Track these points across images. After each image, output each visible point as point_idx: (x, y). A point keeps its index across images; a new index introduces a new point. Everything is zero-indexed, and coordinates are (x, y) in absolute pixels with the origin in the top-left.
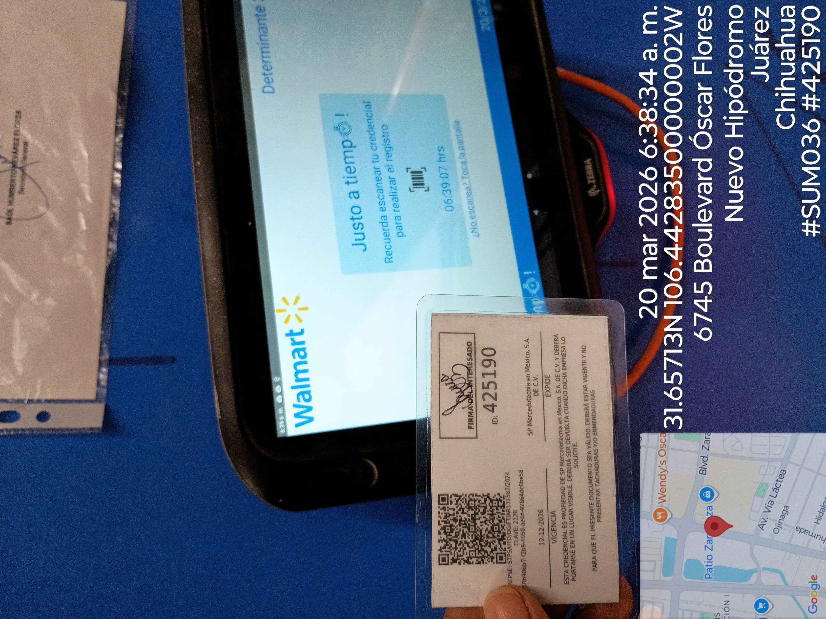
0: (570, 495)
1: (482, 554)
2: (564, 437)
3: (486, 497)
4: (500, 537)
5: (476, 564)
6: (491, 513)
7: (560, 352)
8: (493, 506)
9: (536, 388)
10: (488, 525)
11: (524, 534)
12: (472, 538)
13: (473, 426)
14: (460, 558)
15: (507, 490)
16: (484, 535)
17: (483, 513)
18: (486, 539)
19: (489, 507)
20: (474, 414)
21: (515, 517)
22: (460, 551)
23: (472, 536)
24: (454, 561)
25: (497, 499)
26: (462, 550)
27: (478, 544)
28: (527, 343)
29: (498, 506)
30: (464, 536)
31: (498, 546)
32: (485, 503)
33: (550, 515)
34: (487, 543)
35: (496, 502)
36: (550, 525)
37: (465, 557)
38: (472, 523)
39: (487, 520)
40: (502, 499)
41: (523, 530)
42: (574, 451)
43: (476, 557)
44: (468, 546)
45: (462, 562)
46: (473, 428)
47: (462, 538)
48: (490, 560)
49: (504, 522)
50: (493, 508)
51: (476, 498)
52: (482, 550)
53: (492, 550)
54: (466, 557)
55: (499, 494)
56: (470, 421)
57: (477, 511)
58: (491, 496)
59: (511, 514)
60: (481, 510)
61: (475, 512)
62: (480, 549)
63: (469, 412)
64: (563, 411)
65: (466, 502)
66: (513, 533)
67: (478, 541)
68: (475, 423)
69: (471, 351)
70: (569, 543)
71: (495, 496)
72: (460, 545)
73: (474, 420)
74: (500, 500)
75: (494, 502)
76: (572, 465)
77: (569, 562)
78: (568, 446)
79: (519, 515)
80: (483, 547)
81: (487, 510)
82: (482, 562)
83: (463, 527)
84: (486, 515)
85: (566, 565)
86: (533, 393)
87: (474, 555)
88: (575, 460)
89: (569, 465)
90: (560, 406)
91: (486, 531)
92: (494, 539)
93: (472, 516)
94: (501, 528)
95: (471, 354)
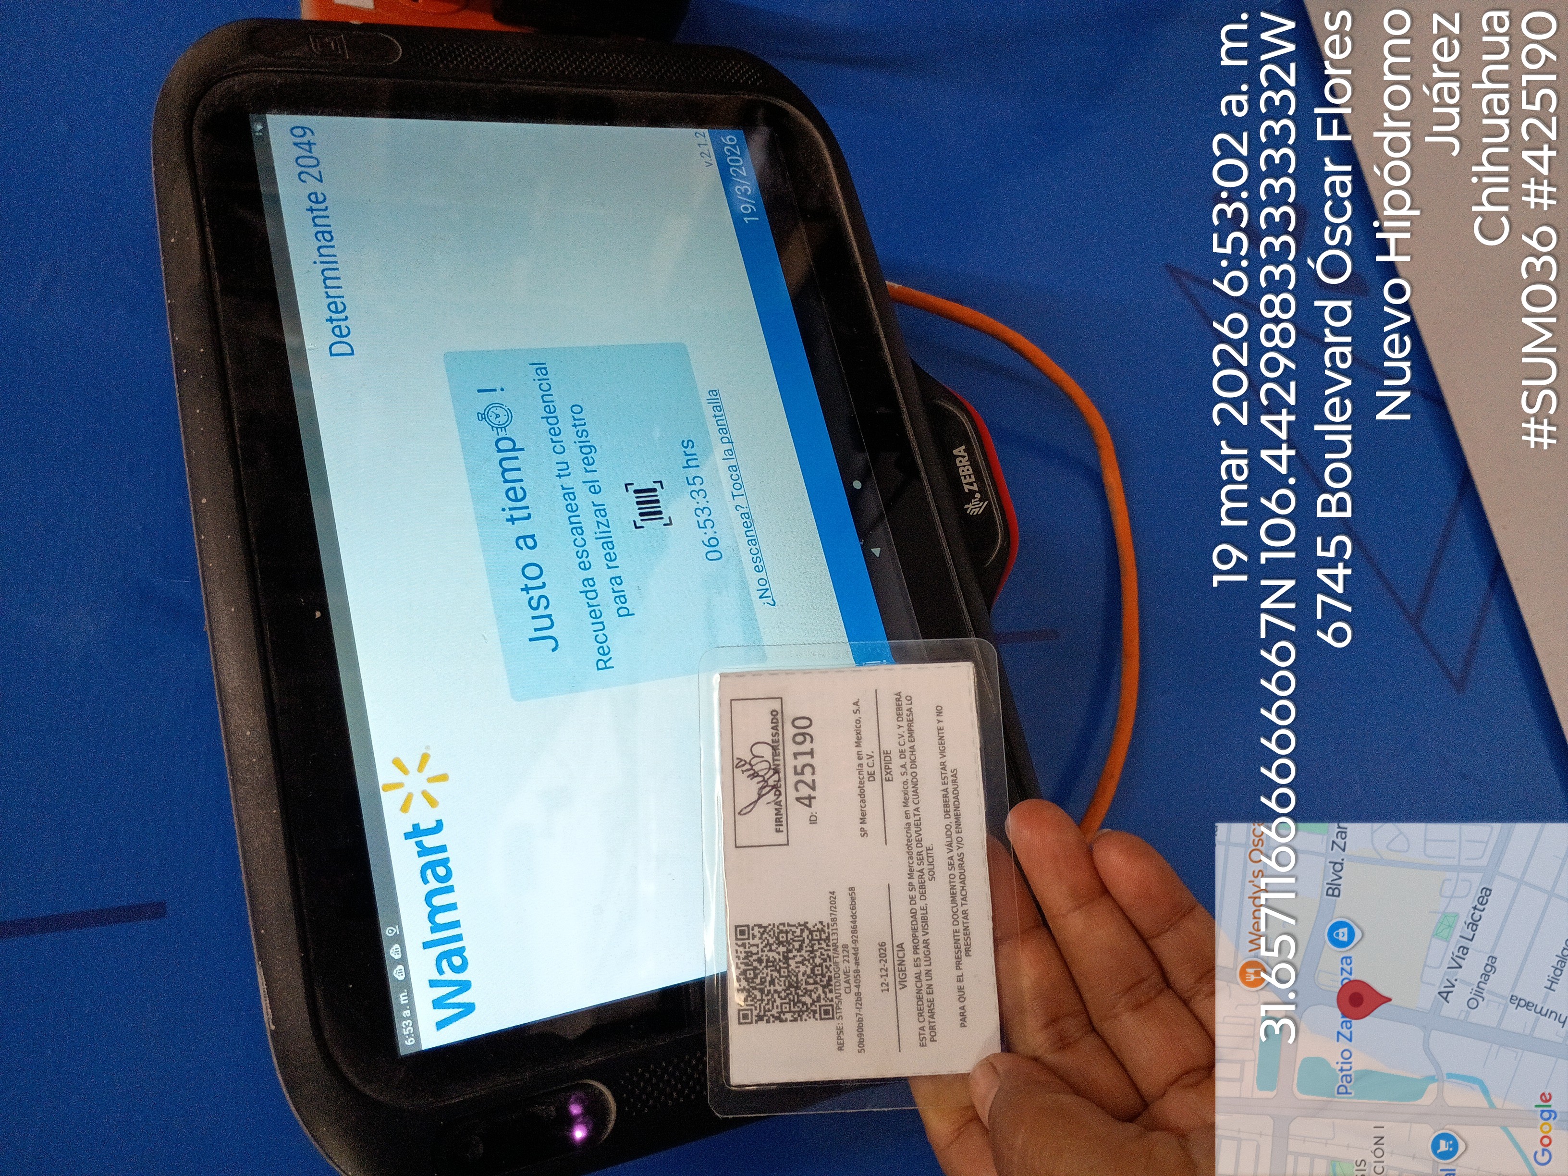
0: (925, 920)
1: (798, 1007)
2: (913, 838)
3: (803, 927)
4: (825, 983)
5: (791, 1021)
6: (811, 949)
7: (904, 716)
8: (813, 939)
9: (871, 770)
10: (807, 967)
11: (858, 977)
12: (785, 985)
13: (782, 828)
14: (768, 1014)
15: (833, 916)
16: (802, 980)
17: (799, 950)
18: (804, 986)
19: (807, 941)
20: (783, 811)
21: (846, 954)
22: (768, 1004)
23: (785, 981)
24: (760, 1018)
25: (818, 929)
26: (771, 1002)
27: (794, 993)
28: (855, 708)
29: (821, 939)
30: (772, 982)
31: (823, 996)
32: (801, 936)
33: (896, 949)
34: (807, 992)
35: (818, 934)
36: (897, 963)
37: (774, 1012)
38: (784, 964)
39: (805, 959)
40: (826, 929)
41: (857, 971)
42: (928, 857)
43: (790, 1011)
44: (779, 997)
45: (772, 1019)
46: (782, 831)
47: (770, 986)
48: (811, 1015)
49: (830, 961)
50: (813, 942)
51: (788, 929)
52: (799, 1001)
53: (814, 1002)
54: (777, 1013)
55: (821, 923)
56: (778, 821)
57: (791, 947)
58: (810, 926)
59: (840, 949)
60: (797, 945)
61: (787, 948)
62: (796, 1000)
63: (776, 809)
64: (910, 800)
65: (774, 934)
66: (843, 976)
67: (793, 990)
68: (784, 823)
69: (777, 722)
70: (924, 988)
71: (816, 925)
72: (767, 995)
73: (784, 819)
74: (821, 931)
75: (814, 934)
76: (926, 877)
77: (926, 1014)
78: (920, 850)
79: (851, 951)
80: (800, 998)
81: (804, 945)
82: (799, 1018)
83: (772, 971)
84: (803, 953)
85: (921, 1019)
86: (866, 776)
87: (788, 1010)
88: (931, 870)
89: (921, 877)
90: (907, 794)
91: (803, 976)
92: (816, 986)
93: (783, 955)
94: (825, 970)
95: (777, 726)
